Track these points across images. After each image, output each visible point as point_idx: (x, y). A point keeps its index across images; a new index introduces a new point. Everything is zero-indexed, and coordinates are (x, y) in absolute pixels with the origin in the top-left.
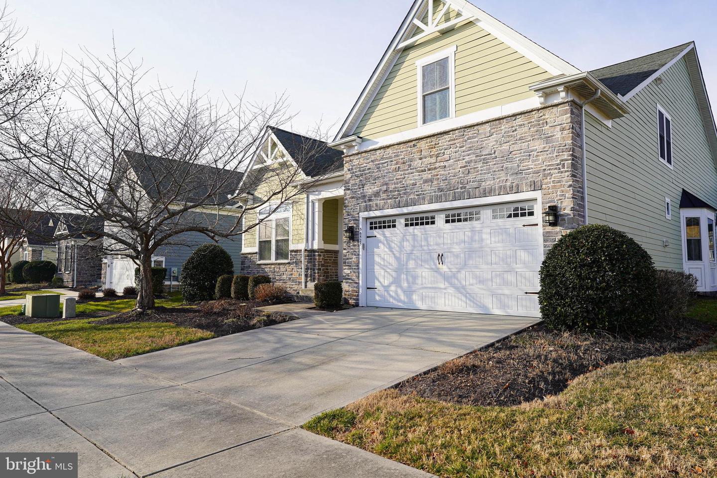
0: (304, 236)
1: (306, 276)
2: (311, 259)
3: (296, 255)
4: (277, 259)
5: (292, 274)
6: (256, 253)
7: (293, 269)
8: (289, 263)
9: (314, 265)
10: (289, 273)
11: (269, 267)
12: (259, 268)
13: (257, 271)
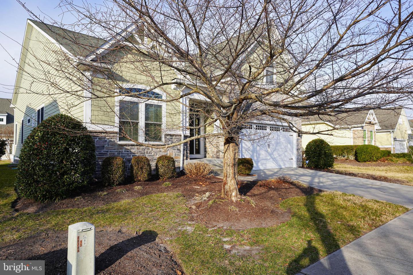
1: (184, 155)
3: (172, 138)
6: (116, 133)
7: (168, 150)
10: (164, 153)
11: (137, 148)
12: (121, 149)
13: (117, 151)
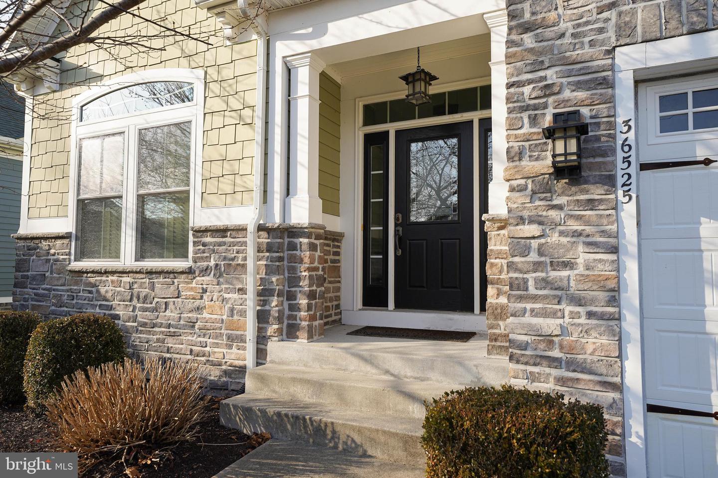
0: (255, 181)
1: (262, 317)
2: (281, 259)
3: (220, 244)
4: (141, 255)
5: (199, 309)
6: (68, 236)
7: (205, 291)
8: (190, 271)
9: (294, 281)
10: (191, 304)
11: (112, 282)
12: (77, 283)
13: (67, 291)
